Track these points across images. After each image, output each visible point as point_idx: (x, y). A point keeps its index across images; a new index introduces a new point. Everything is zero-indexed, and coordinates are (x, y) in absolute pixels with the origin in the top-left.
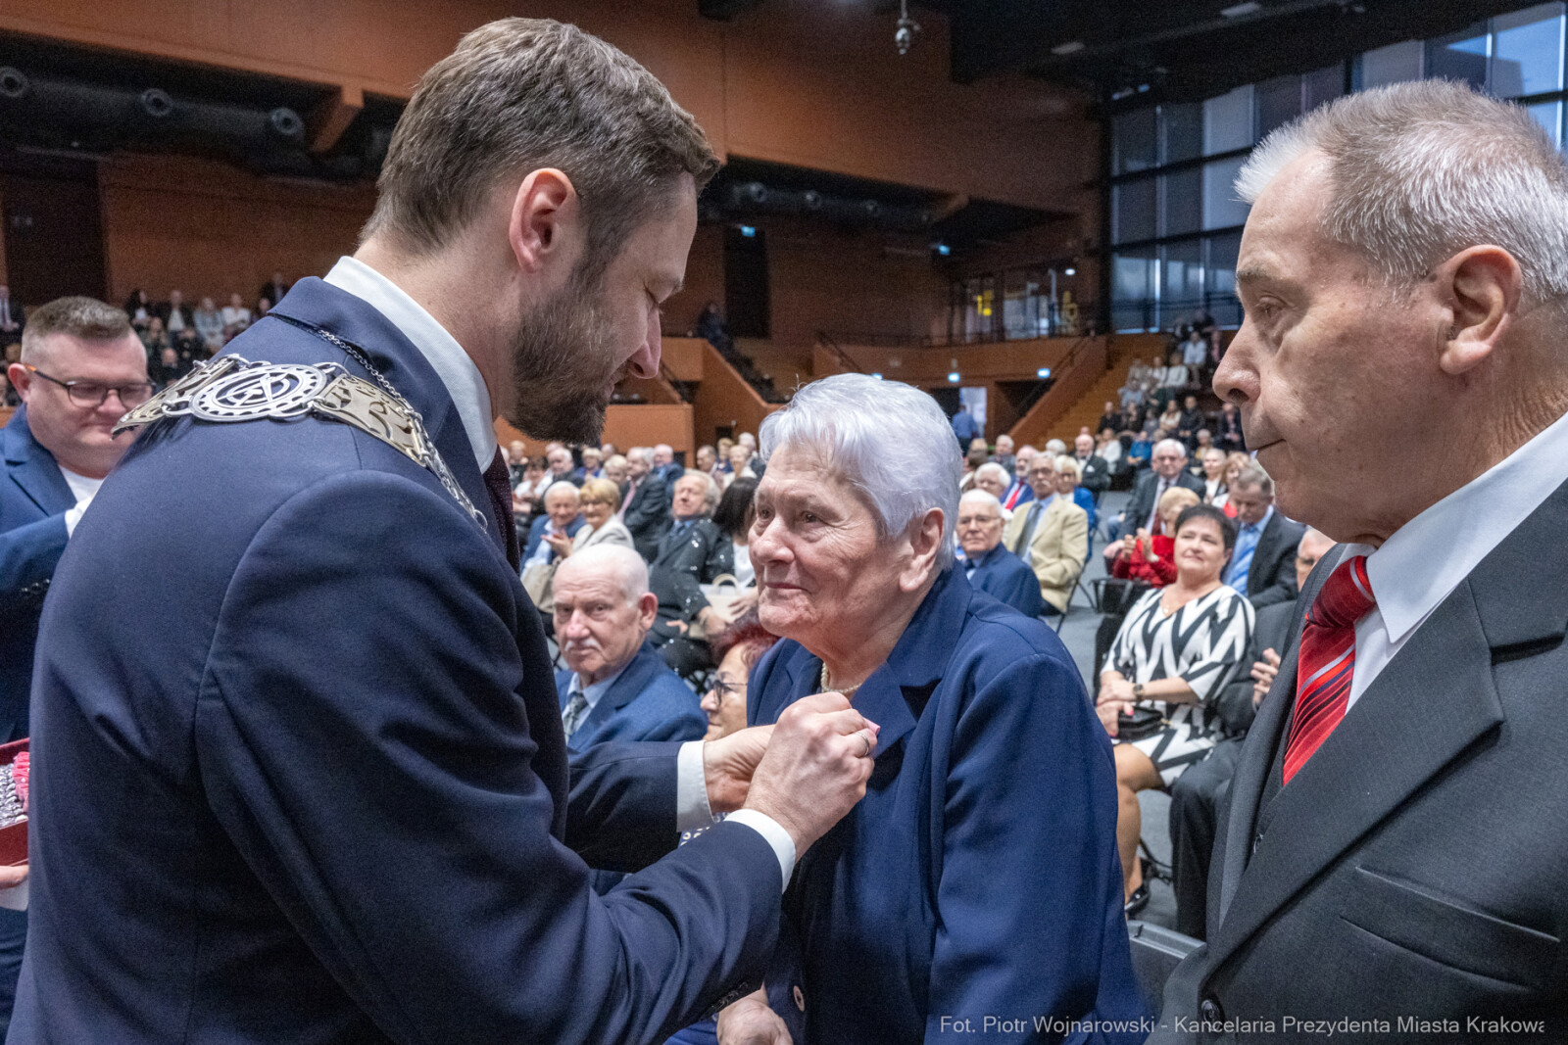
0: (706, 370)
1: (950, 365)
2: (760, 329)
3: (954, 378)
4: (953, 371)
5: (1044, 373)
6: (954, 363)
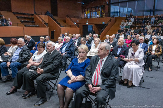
0: (49, 21)
1: (86, 21)
2: (56, 15)
3: (87, 24)
4: (87, 23)
5: (104, 23)
6: (87, 21)
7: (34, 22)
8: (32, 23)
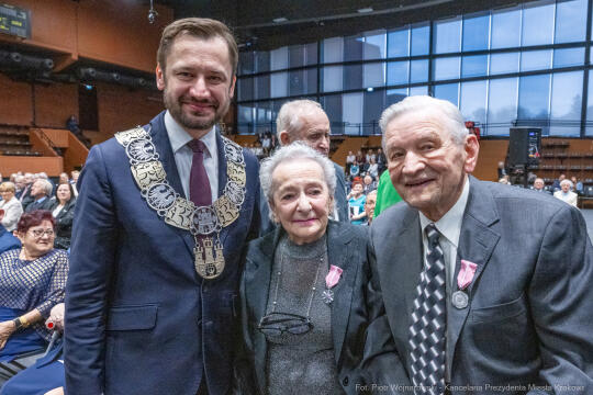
2: (94, 127)
7: (30, 146)
8: (25, 146)
